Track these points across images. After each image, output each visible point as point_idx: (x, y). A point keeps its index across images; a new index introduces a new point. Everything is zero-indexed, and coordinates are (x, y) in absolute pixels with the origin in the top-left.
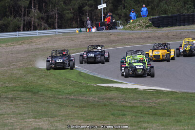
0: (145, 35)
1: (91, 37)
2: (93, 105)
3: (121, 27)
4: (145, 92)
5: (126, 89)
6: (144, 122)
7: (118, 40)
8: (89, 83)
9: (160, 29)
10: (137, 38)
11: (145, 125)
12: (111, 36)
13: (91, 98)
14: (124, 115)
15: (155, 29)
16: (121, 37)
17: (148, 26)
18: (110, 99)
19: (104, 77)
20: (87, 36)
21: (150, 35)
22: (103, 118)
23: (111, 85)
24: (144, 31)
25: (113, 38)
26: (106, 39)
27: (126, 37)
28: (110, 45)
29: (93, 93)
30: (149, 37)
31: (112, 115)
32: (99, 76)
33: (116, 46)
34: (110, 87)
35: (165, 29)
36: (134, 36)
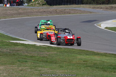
0: (41, 10)
1: (6, 10)
2: (6, 55)
3: (26, 4)
4: (40, 47)
5: (29, 45)
6: (39, 66)
7: (24, 13)
8: (4, 40)
9: (51, 7)
10: (36, 12)
11: (40, 69)
12: (19, 10)
13: (5, 50)
14: (26, 62)
15: (48, 6)
16: (26, 11)
17: (43, 5)
18: (17, 51)
19: (14, 37)
20: (4, 9)
21: (45, 10)
22: (13, 63)
23: (18, 42)
24: (41, 7)
25: (20, 11)
26: (16, 12)
27: (29, 11)
28: (18, 16)
29: (7, 47)
30: (44, 12)
31: (19, 61)
32: (11, 36)
33: (23, 17)
34: (18, 43)
35: (55, 6)
36: (35, 10)
